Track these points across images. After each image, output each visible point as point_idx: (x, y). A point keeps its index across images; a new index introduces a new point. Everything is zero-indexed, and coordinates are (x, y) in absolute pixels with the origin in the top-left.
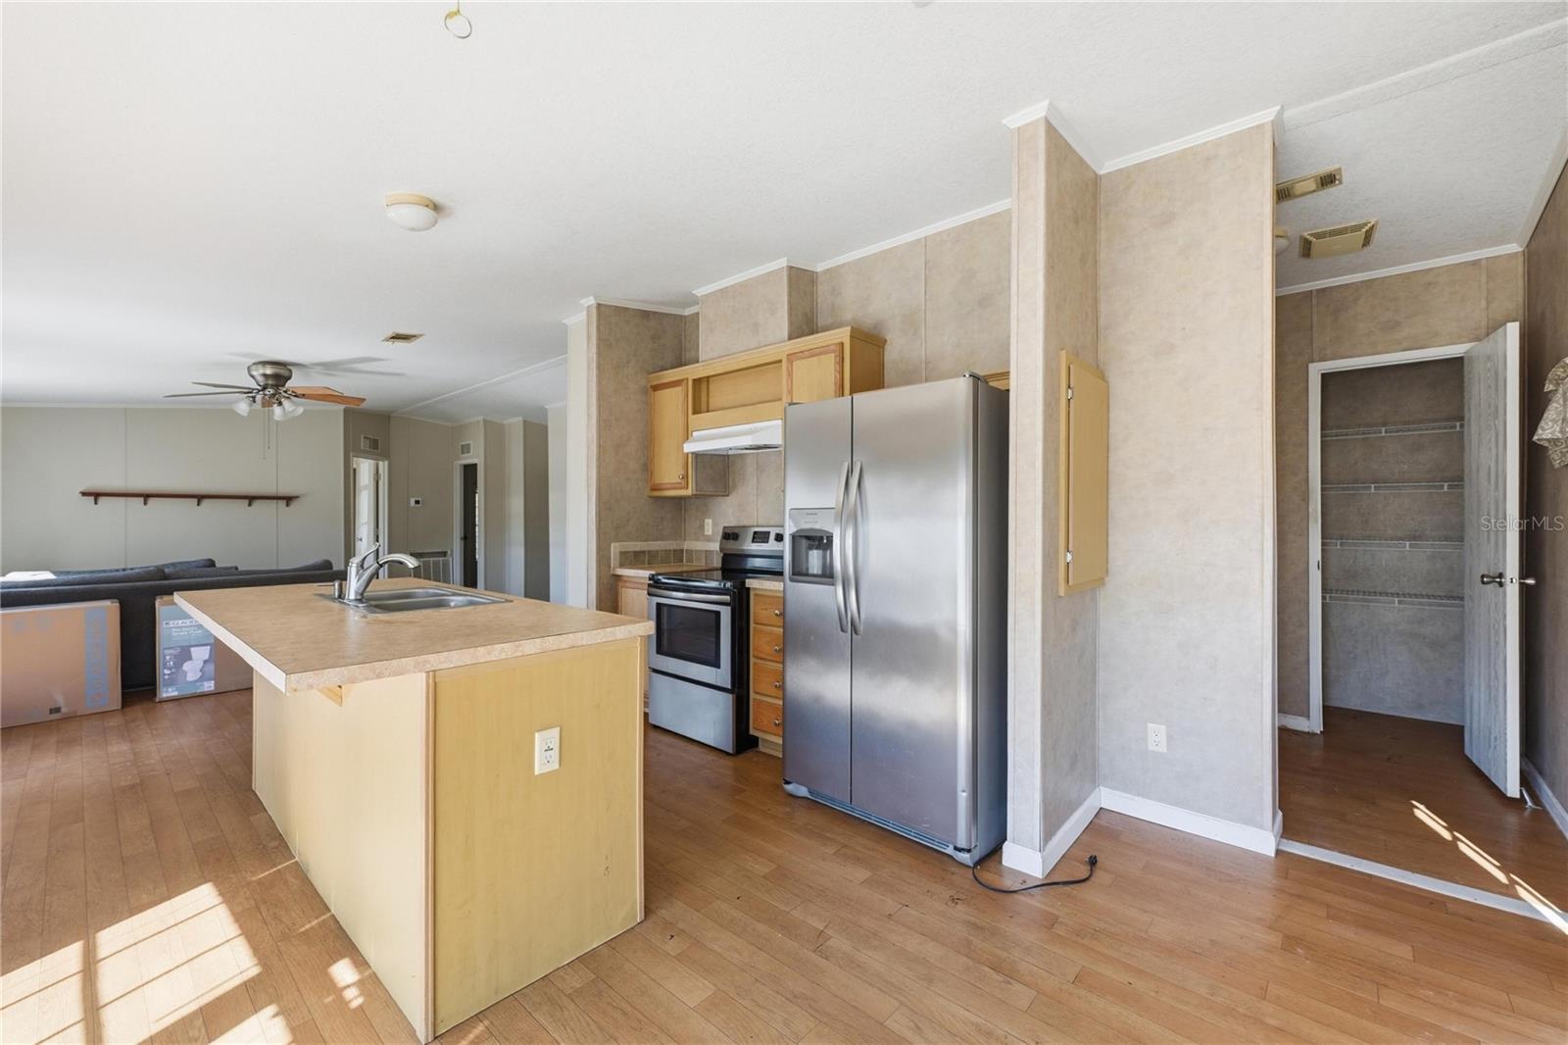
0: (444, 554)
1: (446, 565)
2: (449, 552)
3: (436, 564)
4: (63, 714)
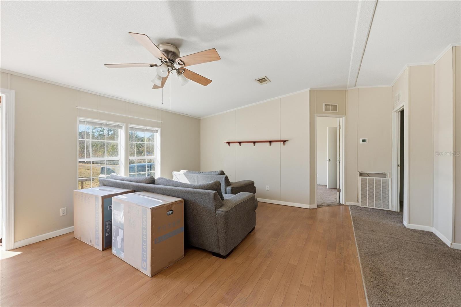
0: (385, 175)
1: (386, 183)
2: (388, 175)
3: (378, 182)
4: (92, 244)
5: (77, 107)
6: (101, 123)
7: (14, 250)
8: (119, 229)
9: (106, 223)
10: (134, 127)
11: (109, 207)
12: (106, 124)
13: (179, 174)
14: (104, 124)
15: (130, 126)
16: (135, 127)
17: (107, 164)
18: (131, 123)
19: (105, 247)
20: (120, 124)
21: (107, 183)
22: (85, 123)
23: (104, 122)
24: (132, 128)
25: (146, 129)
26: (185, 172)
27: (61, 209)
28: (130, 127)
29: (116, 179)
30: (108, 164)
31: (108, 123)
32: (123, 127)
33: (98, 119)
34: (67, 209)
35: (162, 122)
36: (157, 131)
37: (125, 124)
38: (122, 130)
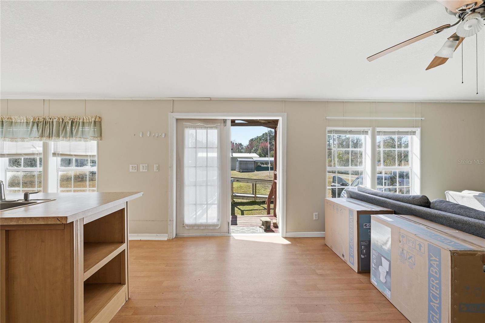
4: (345, 259)
5: (326, 118)
6: (346, 131)
7: (286, 238)
8: (382, 258)
9: (362, 242)
10: (381, 131)
11: (365, 225)
12: (351, 131)
13: (463, 197)
14: (349, 131)
15: (378, 130)
16: (383, 131)
17: (351, 174)
18: (379, 127)
19: (360, 270)
20: (366, 129)
21: (355, 195)
22: (333, 132)
23: (349, 129)
24: (380, 132)
25: (398, 132)
26: (477, 194)
27: (314, 213)
28: (377, 132)
29: (366, 192)
30: (353, 174)
31: (353, 129)
32: (370, 132)
33: (344, 127)
34: (318, 214)
35: (423, 119)
36: (414, 133)
37: (372, 128)
38: (367, 136)
